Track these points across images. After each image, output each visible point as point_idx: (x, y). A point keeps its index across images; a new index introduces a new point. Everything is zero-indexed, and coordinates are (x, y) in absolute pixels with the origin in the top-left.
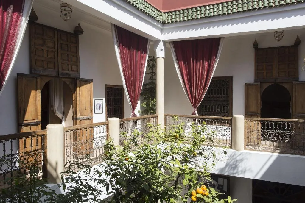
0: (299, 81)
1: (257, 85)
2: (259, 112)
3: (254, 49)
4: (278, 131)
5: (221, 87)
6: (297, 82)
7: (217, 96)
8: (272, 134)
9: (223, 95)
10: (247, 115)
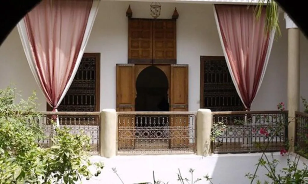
0: (177, 63)
1: (131, 67)
2: (134, 104)
3: (127, 18)
4: (155, 128)
5: (84, 68)
6: (175, 65)
7: (79, 80)
8: (149, 131)
9: (87, 80)
10: (118, 109)
